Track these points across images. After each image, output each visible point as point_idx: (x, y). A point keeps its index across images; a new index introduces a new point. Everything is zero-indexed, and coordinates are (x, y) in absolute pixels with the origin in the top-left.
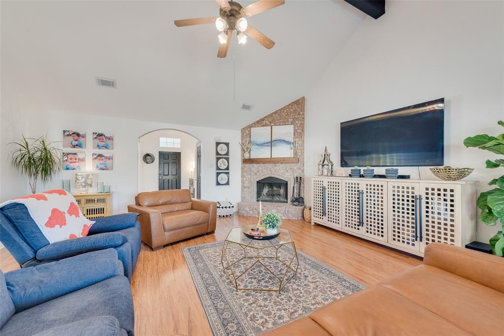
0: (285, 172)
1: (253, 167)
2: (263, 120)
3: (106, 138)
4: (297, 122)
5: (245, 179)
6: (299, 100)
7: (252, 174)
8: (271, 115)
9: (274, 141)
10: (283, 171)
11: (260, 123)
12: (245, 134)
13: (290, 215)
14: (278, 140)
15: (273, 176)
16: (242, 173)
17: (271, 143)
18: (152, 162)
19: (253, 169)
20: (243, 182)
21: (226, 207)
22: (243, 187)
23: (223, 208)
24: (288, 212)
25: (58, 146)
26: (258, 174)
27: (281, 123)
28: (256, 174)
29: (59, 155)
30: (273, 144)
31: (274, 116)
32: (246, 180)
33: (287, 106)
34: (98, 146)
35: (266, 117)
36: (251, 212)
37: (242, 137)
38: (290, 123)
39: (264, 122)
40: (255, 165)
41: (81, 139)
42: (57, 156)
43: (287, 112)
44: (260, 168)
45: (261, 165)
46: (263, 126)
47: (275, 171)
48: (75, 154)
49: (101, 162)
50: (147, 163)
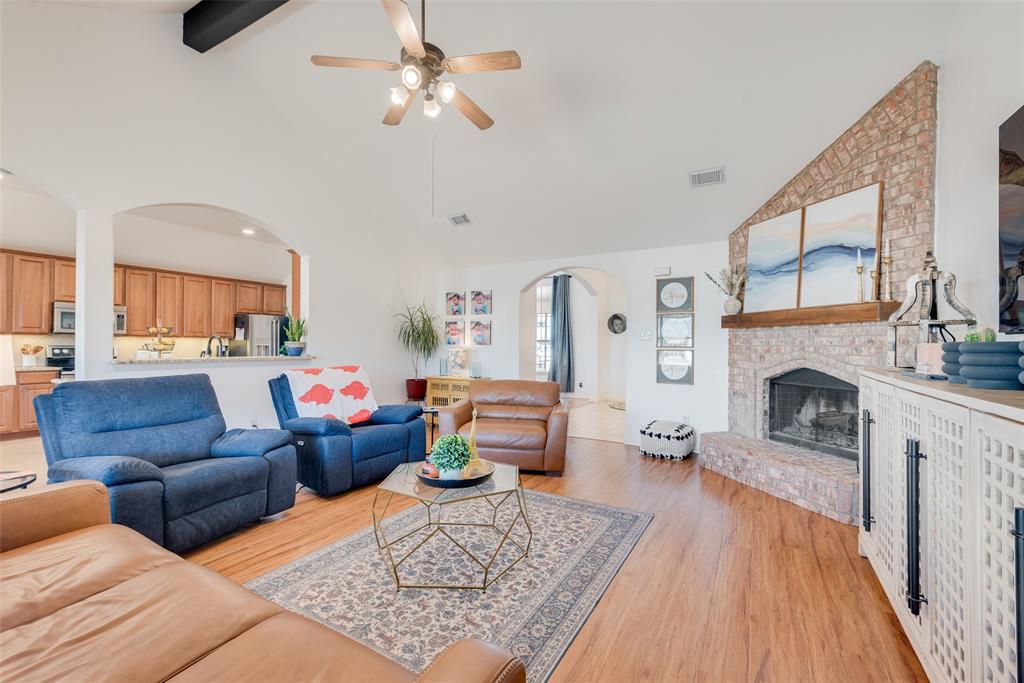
0: (848, 355)
1: (756, 337)
2: (782, 194)
3: (484, 297)
4: (895, 169)
5: (736, 371)
6: (905, 81)
7: (753, 356)
8: (805, 172)
9: (809, 253)
10: (843, 351)
11: (773, 207)
12: (737, 248)
13: (822, 501)
14: (823, 248)
15: (809, 366)
16: (730, 353)
17: (802, 262)
18: (624, 330)
19: (755, 342)
20: (732, 380)
21: (659, 436)
22: (733, 393)
23: (651, 435)
24: (815, 486)
25: (440, 316)
26: (767, 356)
27: (838, 190)
28: (762, 357)
29: (443, 326)
30: (804, 265)
31: (814, 171)
32: (739, 375)
33: (859, 122)
34: (476, 310)
35: (790, 184)
36: (720, 463)
37: (730, 256)
38: (868, 179)
39: (785, 201)
40: (761, 332)
41: (461, 303)
42: (439, 327)
43: (857, 146)
44: (773, 341)
45: (777, 330)
46: (782, 213)
47: (816, 351)
48: (455, 323)
49: (479, 333)
50: (615, 332)
